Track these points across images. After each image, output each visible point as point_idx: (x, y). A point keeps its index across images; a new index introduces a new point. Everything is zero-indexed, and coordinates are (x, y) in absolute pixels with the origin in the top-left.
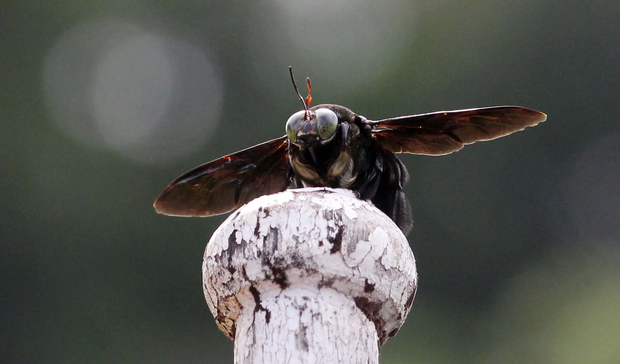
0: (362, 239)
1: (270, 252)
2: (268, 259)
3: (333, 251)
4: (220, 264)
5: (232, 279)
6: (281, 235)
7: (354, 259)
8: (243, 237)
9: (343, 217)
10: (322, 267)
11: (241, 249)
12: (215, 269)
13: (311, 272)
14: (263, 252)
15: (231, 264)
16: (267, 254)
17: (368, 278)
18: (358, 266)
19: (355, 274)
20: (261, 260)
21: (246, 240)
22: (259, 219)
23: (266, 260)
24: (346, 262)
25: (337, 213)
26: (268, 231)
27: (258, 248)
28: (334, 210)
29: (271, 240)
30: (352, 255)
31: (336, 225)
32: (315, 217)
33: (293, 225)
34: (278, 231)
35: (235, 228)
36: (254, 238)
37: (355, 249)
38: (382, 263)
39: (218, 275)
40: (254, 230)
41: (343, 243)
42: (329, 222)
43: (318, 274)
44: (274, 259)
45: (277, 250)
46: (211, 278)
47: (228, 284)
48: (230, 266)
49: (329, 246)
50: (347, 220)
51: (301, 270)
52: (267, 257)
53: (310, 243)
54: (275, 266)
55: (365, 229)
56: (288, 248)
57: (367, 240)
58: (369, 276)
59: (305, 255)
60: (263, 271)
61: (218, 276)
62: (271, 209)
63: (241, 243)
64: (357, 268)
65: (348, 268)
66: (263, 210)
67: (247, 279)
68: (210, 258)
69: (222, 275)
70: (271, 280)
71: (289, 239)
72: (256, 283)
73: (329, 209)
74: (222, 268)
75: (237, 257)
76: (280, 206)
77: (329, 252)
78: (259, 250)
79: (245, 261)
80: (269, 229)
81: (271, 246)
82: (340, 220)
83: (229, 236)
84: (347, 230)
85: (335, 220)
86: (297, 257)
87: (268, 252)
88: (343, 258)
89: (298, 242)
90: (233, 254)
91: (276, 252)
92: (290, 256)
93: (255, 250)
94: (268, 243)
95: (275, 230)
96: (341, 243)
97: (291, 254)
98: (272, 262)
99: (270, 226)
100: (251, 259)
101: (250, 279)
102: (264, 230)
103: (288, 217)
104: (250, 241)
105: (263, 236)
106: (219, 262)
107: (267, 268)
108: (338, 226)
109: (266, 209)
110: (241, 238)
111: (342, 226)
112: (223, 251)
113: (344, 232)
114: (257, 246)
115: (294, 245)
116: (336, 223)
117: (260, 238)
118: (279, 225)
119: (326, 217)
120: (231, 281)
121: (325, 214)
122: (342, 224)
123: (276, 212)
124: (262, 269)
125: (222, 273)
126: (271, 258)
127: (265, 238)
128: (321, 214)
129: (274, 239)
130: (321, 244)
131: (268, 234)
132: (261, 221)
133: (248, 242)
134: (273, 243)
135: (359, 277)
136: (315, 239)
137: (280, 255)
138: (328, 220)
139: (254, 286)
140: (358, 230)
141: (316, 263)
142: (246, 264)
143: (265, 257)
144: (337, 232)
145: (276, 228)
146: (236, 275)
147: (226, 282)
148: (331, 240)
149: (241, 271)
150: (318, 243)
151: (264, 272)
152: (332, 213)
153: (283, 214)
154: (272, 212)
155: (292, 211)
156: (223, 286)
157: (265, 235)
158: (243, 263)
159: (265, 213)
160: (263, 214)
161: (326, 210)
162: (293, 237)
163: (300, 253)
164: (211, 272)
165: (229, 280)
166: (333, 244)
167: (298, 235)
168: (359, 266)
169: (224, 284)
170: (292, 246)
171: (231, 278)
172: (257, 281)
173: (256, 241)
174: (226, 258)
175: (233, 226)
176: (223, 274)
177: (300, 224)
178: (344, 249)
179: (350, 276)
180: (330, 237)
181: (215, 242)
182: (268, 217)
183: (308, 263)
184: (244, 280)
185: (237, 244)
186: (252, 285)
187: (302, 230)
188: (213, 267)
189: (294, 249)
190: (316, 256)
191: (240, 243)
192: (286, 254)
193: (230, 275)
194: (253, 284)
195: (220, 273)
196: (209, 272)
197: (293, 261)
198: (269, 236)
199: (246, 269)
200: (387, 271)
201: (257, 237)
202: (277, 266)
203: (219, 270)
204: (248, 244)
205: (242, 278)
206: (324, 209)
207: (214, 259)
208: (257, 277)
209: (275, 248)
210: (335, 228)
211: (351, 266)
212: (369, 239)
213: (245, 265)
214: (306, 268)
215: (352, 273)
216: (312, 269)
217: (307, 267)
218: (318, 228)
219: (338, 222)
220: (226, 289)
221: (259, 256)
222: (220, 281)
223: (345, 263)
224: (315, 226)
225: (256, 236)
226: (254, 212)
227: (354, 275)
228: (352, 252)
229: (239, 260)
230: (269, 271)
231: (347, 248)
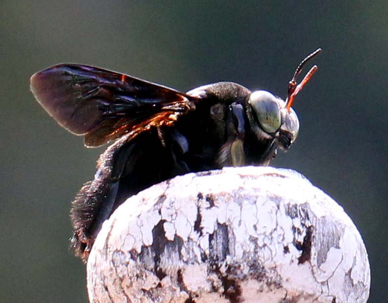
0: (333, 245)
1: (220, 257)
2: (217, 265)
3: (301, 260)
4: (139, 263)
5: (160, 285)
6: (233, 234)
7: (324, 272)
8: (176, 231)
9: (310, 216)
10: (287, 280)
11: (175, 248)
12: (130, 269)
13: (272, 286)
14: (210, 255)
15: (159, 266)
16: (215, 258)
17: (337, 297)
18: (327, 281)
19: (324, 291)
20: (206, 266)
21: (181, 236)
22: (201, 210)
23: (214, 267)
24: (316, 276)
25: (302, 209)
26: (215, 226)
27: (202, 249)
28: (299, 205)
29: (220, 240)
30: (322, 266)
31: (303, 225)
32: (276, 213)
33: (249, 222)
34: (229, 228)
35: (162, 218)
36: (195, 235)
37: (326, 259)
38: (351, 276)
39: (136, 278)
40: (193, 224)
41: (313, 251)
42: (294, 220)
43: (282, 290)
44: (226, 266)
45: (229, 254)
46: (121, 280)
47: (151, 292)
48: (158, 269)
49: (296, 253)
50: (314, 219)
51: (261, 283)
52: (216, 262)
53: (272, 247)
54: (227, 276)
55: (335, 232)
56: (244, 253)
57: (338, 247)
58: (338, 293)
59: (268, 265)
60: (208, 280)
61: (134, 279)
62: (217, 198)
63: (174, 239)
64: (326, 283)
65: (316, 282)
66: (204, 197)
67: (183, 288)
68: (120, 253)
69: (143, 279)
70: (219, 293)
71: (245, 241)
72: (197, 296)
73: (292, 203)
74: (143, 270)
75: (168, 258)
76: (229, 195)
77: (297, 261)
78: (203, 252)
79: (181, 265)
80: (216, 225)
81: (220, 247)
82: (307, 218)
83: (153, 227)
84: (316, 233)
85: (302, 219)
86: (258, 267)
87: (217, 256)
88: (312, 271)
89: (257, 246)
90: (162, 253)
91: (228, 257)
92: (247, 264)
93: (198, 252)
94: (215, 244)
95: (224, 228)
96: (310, 250)
97: (248, 261)
98: (223, 270)
99: (217, 221)
100: (193, 264)
101: (189, 289)
102: (209, 226)
103: (241, 209)
104: (189, 238)
105: (207, 233)
106: (138, 260)
107: (214, 277)
108: (306, 227)
109: (210, 196)
110: (175, 233)
111: (310, 227)
112: (144, 247)
113: (313, 235)
114: (199, 246)
115: (252, 250)
116: (303, 222)
117: (203, 236)
118: (229, 220)
119: (288, 213)
120: (156, 288)
121: (287, 210)
122: (310, 225)
123: (224, 202)
124: (208, 277)
125: (142, 276)
126: (221, 265)
127: (211, 237)
128: (283, 210)
129: (224, 238)
130: (286, 250)
131: (215, 231)
132: (204, 213)
133: (185, 239)
134: (223, 243)
135: (327, 295)
136: (279, 243)
137: (234, 261)
138: (292, 218)
139: (193, 300)
140: (328, 233)
141: (280, 276)
142: (184, 270)
143: (213, 262)
144: (304, 234)
145: (225, 223)
146: (166, 281)
147: (150, 288)
148: (298, 246)
149: (176, 277)
150: (283, 250)
151: (210, 283)
152: (296, 208)
153: (234, 206)
154: (218, 202)
155: (245, 202)
156: (143, 292)
157: (211, 233)
158: (179, 267)
159: (208, 203)
160: (204, 204)
161: (289, 204)
162: (249, 239)
163: (260, 260)
164: (121, 271)
165: (154, 286)
166: (301, 252)
167: (256, 236)
168: (329, 281)
169: (144, 290)
170: (250, 251)
171: (157, 284)
172: (198, 293)
173: (198, 240)
174: (150, 256)
175: (158, 214)
176: (144, 277)
177: (258, 221)
178: (314, 258)
179: (318, 294)
180: (297, 241)
181: (128, 232)
182: (213, 208)
183: (270, 274)
184: (178, 289)
185: (168, 240)
186: (191, 298)
187: (260, 230)
188: (127, 266)
189: (252, 255)
190: (281, 265)
191: (172, 239)
192: (241, 261)
193: (157, 280)
194: (192, 296)
195: (139, 275)
196: (119, 271)
197: (252, 272)
198: (216, 234)
199: (184, 275)
200: (354, 286)
201: (199, 234)
202: (231, 277)
203: (138, 272)
204: (185, 242)
205: (175, 286)
206: (286, 203)
207: (129, 256)
208: (199, 288)
209: (226, 251)
210: (301, 229)
211: (320, 281)
212: (340, 246)
213: (182, 270)
214: (268, 280)
215: (321, 291)
216: (275, 283)
217: (270, 280)
218: (281, 228)
219: (304, 221)
220: (147, 298)
221: (204, 260)
222: (138, 285)
223: (314, 277)
224: (277, 225)
225: (198, 232)
226: (191, 199)
227: (322, 292)
228: (323, 262)
229: (172, 261)
230: (217, 282)
231: (317, 257)
